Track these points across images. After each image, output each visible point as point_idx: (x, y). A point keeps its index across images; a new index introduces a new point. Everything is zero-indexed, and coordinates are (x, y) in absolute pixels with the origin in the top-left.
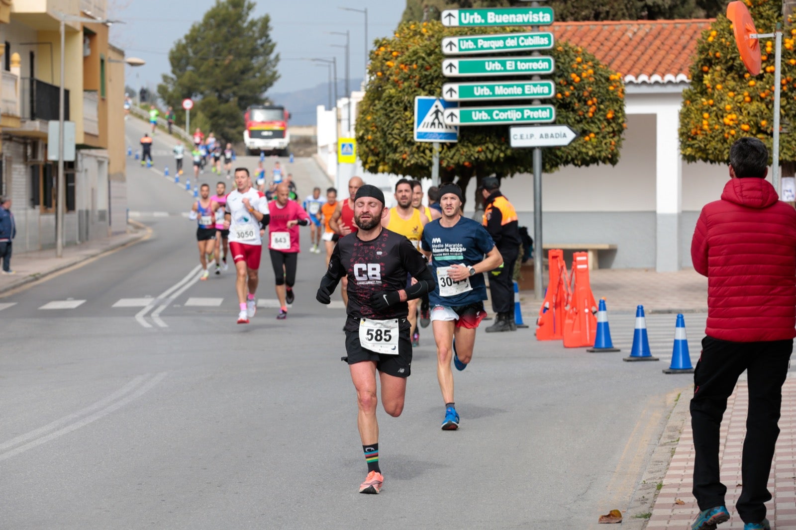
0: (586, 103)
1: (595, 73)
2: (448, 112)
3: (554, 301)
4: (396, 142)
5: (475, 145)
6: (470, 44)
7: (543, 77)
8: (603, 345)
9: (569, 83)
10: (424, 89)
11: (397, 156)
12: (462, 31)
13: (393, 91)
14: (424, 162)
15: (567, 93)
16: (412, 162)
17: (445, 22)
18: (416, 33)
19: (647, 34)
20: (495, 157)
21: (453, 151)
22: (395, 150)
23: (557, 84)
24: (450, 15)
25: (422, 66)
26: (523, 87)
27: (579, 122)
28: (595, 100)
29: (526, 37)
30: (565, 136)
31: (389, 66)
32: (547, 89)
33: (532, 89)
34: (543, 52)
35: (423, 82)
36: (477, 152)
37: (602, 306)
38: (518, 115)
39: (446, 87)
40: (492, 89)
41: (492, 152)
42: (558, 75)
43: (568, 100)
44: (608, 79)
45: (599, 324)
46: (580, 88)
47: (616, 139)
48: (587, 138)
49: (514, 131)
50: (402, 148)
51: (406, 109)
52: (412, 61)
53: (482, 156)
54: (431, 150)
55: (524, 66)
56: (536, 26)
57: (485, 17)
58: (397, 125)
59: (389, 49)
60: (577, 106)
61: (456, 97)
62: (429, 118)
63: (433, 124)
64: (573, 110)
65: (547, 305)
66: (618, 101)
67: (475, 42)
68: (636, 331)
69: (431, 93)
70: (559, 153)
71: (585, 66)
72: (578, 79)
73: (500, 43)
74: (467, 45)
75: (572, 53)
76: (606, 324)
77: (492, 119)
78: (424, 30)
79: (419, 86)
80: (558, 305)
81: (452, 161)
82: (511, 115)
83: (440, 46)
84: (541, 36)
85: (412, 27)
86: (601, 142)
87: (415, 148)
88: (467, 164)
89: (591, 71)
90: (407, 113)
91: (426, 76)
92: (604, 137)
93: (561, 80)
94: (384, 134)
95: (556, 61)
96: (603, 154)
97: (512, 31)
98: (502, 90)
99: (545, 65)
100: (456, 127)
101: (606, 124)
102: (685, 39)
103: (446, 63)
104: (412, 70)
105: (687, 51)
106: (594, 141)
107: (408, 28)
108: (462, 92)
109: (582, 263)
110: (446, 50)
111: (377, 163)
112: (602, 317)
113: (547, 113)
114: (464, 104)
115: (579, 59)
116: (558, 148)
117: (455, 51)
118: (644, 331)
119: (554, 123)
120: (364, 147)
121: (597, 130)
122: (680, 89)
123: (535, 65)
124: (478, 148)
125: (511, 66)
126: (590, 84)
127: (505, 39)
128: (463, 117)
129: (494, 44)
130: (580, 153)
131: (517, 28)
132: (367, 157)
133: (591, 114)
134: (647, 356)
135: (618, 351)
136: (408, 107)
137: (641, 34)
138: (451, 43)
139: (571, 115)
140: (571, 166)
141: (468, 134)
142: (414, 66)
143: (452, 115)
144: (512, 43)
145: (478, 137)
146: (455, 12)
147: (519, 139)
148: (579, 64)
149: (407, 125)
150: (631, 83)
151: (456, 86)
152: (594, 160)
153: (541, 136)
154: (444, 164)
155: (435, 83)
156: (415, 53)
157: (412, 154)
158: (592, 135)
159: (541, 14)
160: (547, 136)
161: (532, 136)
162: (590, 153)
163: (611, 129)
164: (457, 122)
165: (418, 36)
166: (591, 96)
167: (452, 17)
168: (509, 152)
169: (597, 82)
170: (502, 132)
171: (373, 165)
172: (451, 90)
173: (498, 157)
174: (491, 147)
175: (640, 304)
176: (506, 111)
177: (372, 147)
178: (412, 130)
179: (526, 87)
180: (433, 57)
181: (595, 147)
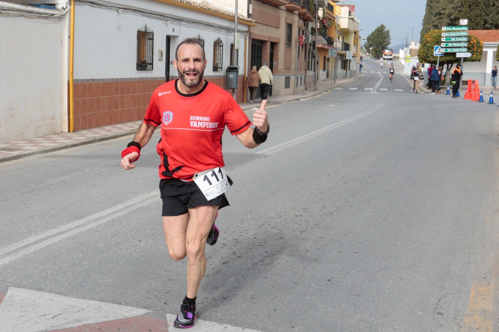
0: (474, 48)
1: (477, 41)
2: (442, 49)
3: (469, 91)
4: (429, 56)
5: (448, 56)
6: (448, 35)
7: (465, 42)
8: (481, 100)
9: (470, 43)
10: (437, 44)
11: (429, 59)
12: (446, 31)
13: (429, 45)
14: (436, 60)
15: (470, 45)
16: (433, 60)
17: (443, 29)
18: (434, 32)
19: (486, 33)
20: (452, 60)
21: (442, 58)
22: (429, 57)
23: (468, 44)
24: (444, 28)
25: (436, 39)
26: (460, 44)
27: (472, 52)
28: (476, 47)
29: (461, 33)
30: (469, 55)
31: (427, 40)
32: (466, 45)
33: (462, 45)
34: (465, 36)
35: (437, 43)
36: (448, 58)
37: (482, 92)
38: (459, 50)
39: (442, 44)
40: (453, 44)
41: (451, 58)
42: (469, 41)
43: (470, 47)
44: (479, 43)
45: (480, 96)
46: (473, 44)
47: (481, 56)
48: (474, 56)
49: (457, 54)
50: (431, 57)
51: (432, 48)
52: (434, 38)
53: (449, 59)
54: (437, 58)
55: (460, 39)
56: (463, 31)
57: (452, 28)
58: (430, 52)
59: (428, 36)
60: (472, 48)
61: (444, 46)
62: (437, 50)
63: (438, 52)
64: (471, 49)
65: (467, 91)
66: (481, 47)
67: (449, 34)
68: (490, 98)
69: (438, 45)
70: (467, 59)
71: (474, 40)
72: (472, 42)
73: (455, 34)
74: (447, 34)
75: (471, 37)
76: (482, 96)
77: (452, 51)
78: (436, 32)
79: (436, 44)
80: (470, 91)
81: (442, 60)
82: (457, 50)
83: (441, 35)
84: (465, 33)
85: (433, 31)
86: (477, 57)
87: (434, 57)
88: (446, 61)
89: (476, 41)
90: (433, 49)
91: (437, 41)
92: (478, 55)
93: (469, 43)
94: (427, 54)
95: (468, 38)
96: (477, 59)
97: (458, 32)
98: (455, 45)
99: (465, 39)
100: (443, 53)
101: (478, 52)
102: (495, 34)
103: (442, 38)
104: (434, 40)
105: (496, 37)
106: (476, 56)
107: (432, 31)
108: (446, 45)
109: (477, 82)
110: (442, 36)
111: (422, 61)
112: (481, 94)
113: (466, 50)
114: (445, 48)
115: (473, 38)
116: (467, 58)
117: (445, 36)
118: (492, 98)
119: (466, 52)
120: (420, 57)
121: (476, 54)
122: (497, 45)
123: (463, 39)
124: (448, 57)
125: (457, 39)
126: (475, 44)
127: (456, 33)
128: (445, 50)
129: (454, 35)
130: (472, 59)
131: (459, 31)
132: (420, 59)
133: (475, 50)
134: (493, 103)
135: (485, 102)
136: (433, 48)
137: (485, 33)
138: (444, 34)
139: (470, 50)
140: (469, 62)
141: (446, 54)
142: (435, 39)
143: (443, 50)
144: (458, 34)
145: (449, 55)
146: (445, 27)
147: (458, 55)
148: (473, 39)
149: (432, 52)
150: (485, 44)
151: (444, 44)
152: (475, 60)
153: (463, 55)
154: (440, 61)
155: (439, 43)
156: (435, 36)
157: (433, 58)
158: (475, 55)
159: (465, 28)
160: (465, 55)
161: (461, 55)
162: (474, 59)
163: (479, 54)
164: (444, 51)
165: (434, 33)
166: (475, 46)
167: (444, 29)
168: (455, 58)
169: (477, 43)
170: (454, 54)
171: (421, 61)
172: (443, 45)
173: (453, 59)
174: (451, 57)
175: (492, 91)
176: (455, 49)
177: (422, 57)
178: (433, 53)
179: (461, 44)
180: (439, 37)
181: (475, 58)
